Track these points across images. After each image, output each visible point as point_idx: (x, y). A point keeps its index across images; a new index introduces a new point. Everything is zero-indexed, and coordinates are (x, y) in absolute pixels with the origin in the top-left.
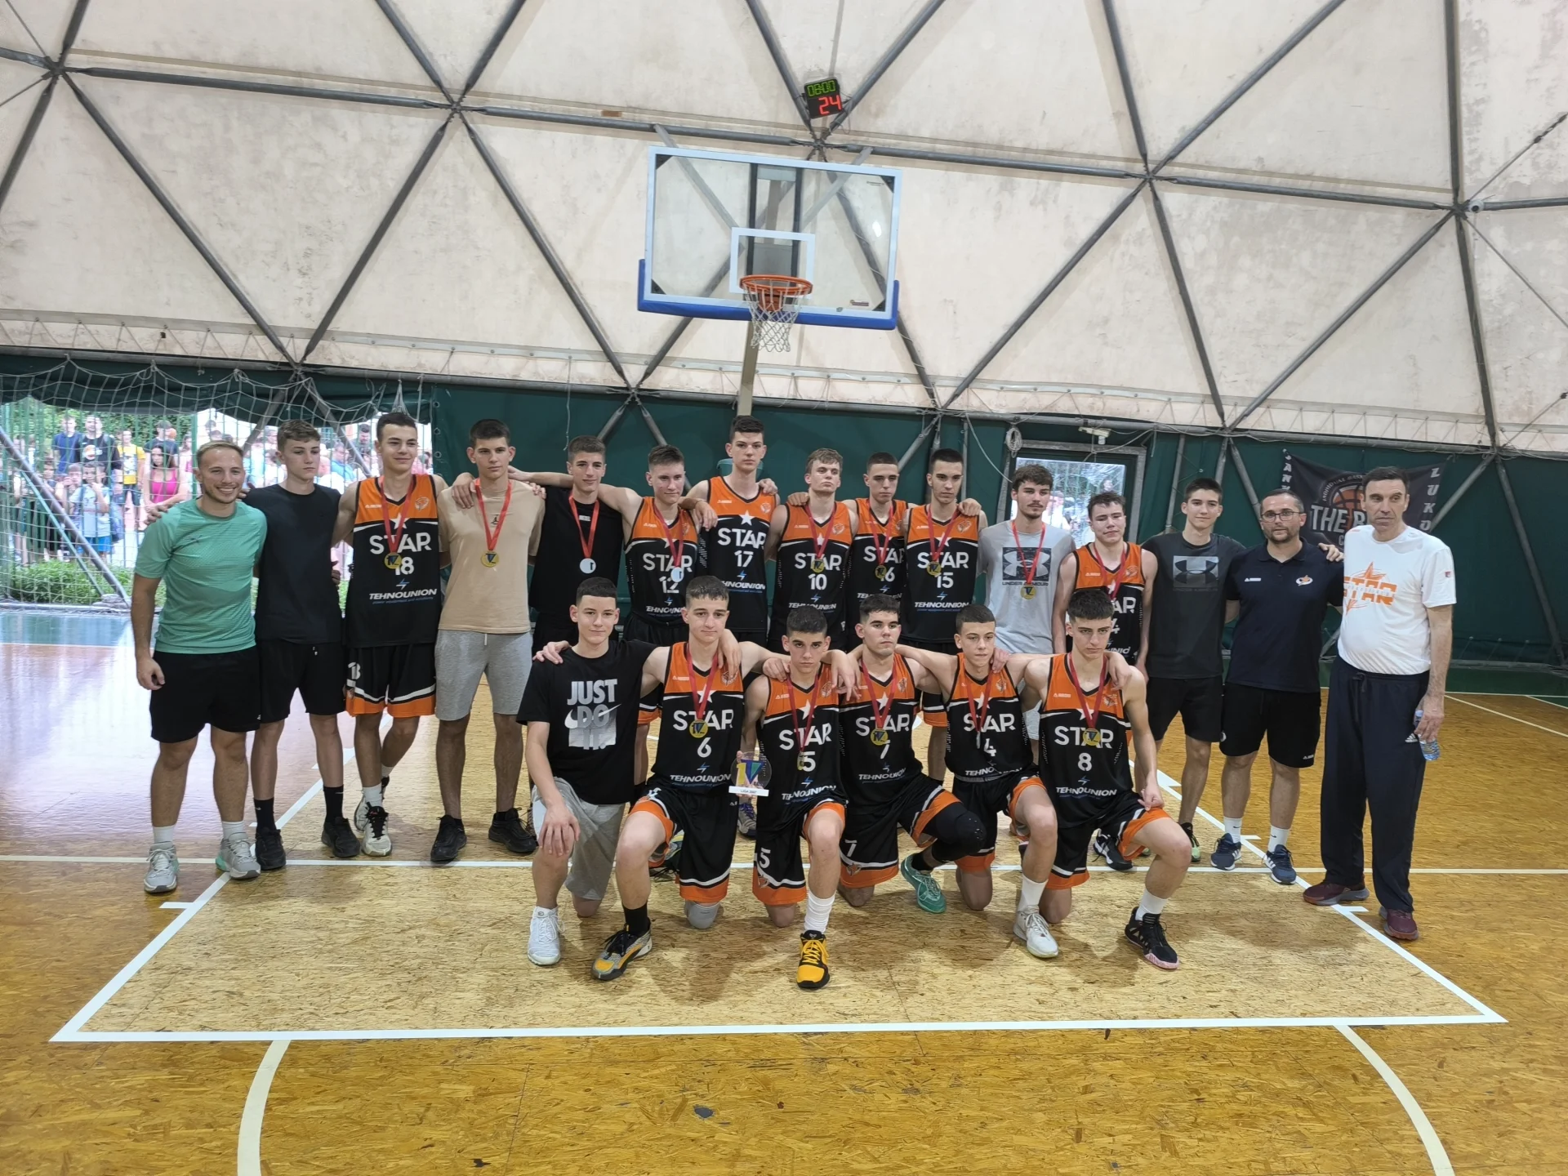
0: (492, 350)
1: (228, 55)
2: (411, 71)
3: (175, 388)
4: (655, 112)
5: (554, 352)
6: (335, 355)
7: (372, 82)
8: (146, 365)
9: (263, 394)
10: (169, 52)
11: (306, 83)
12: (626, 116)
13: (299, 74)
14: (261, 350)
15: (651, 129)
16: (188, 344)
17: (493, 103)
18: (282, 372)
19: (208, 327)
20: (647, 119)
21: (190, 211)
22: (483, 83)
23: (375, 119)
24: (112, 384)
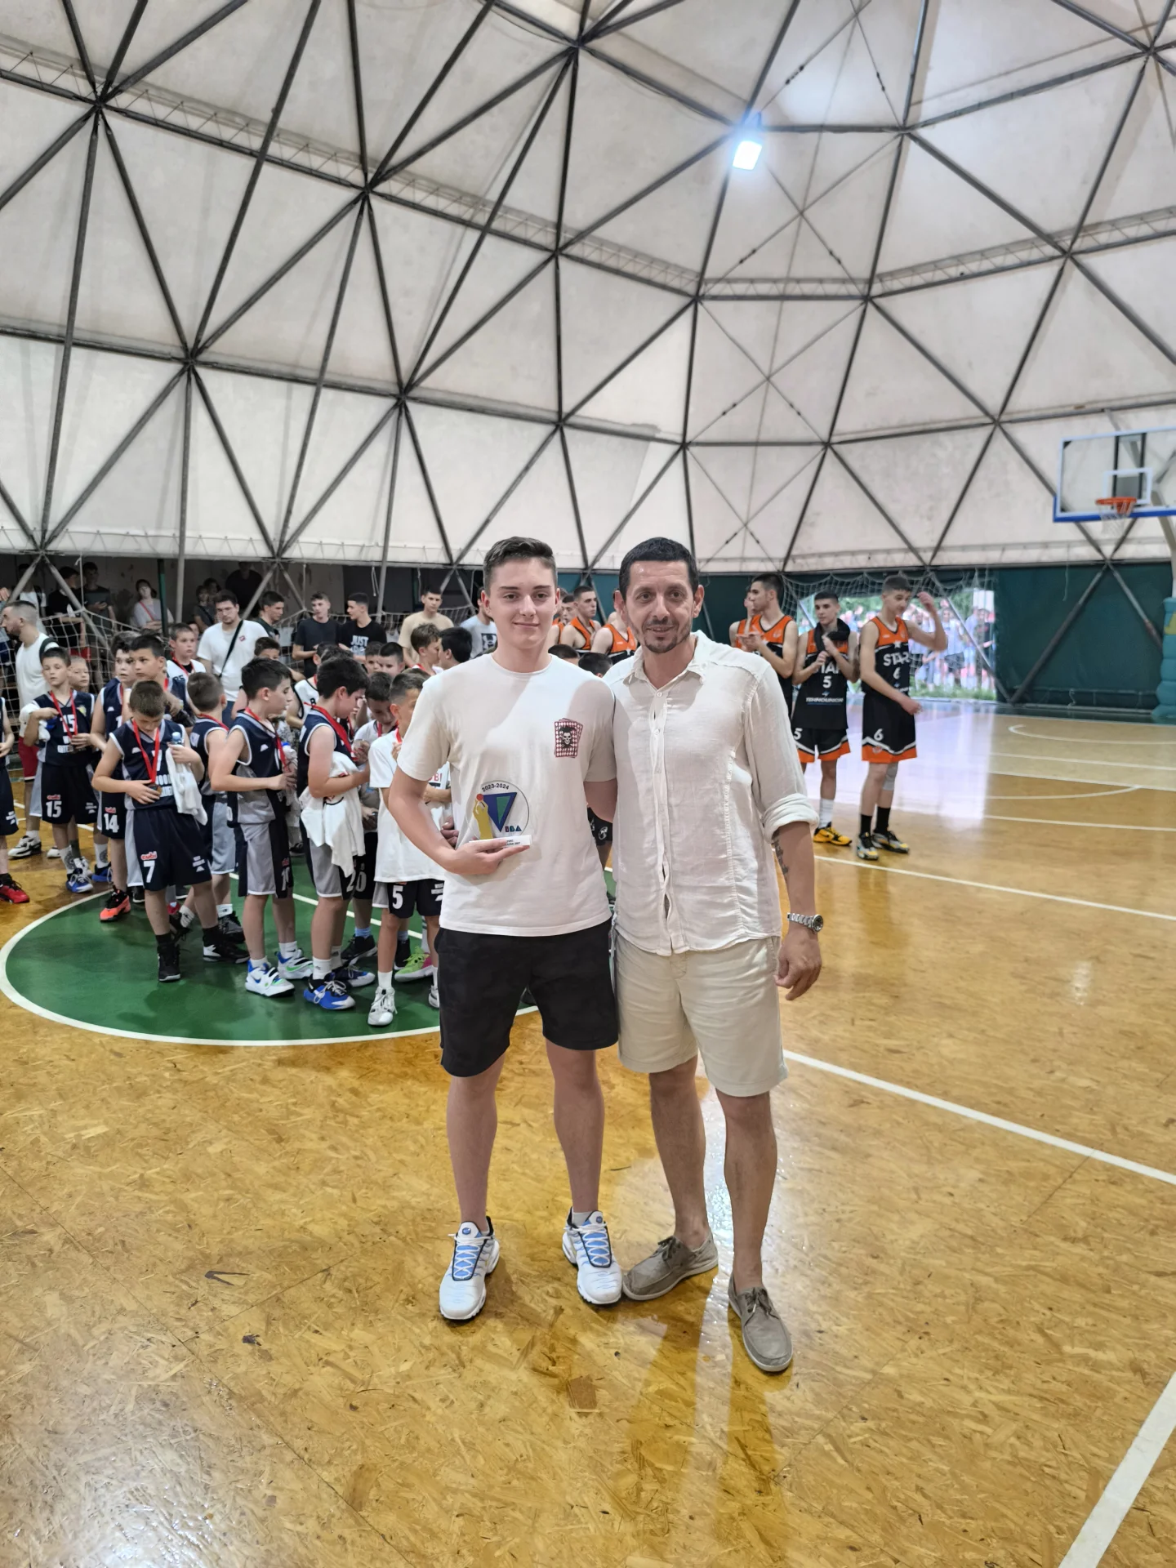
0: (1025, 546)
1: (894, 421)
2: (974, 411)
3: (873, 583)
4: (1103, 401)
5: (1059, 544)
6: (947, 559)
7: (957, 420)
8: (862, 573)
9: (912, 583)
10: (870, 426)
11: (928, 427)
12: (1088, 407)
13: (924, 424)
14: (911, 561)
15: (1102, 410)
16: (880, 561)
17: (1016, 416)
18: (920, 571)
19: (888, 551)
20: (1101, 405)
21: (881, 497)
22: (1010, 407)
23: (959, 436)
24: (848, 584)
